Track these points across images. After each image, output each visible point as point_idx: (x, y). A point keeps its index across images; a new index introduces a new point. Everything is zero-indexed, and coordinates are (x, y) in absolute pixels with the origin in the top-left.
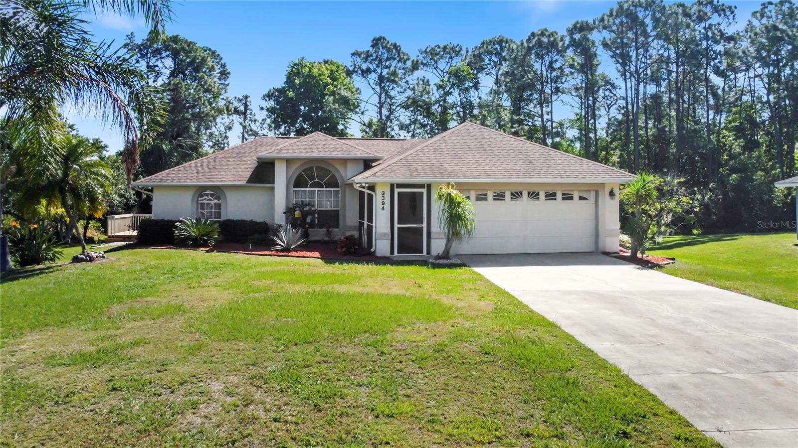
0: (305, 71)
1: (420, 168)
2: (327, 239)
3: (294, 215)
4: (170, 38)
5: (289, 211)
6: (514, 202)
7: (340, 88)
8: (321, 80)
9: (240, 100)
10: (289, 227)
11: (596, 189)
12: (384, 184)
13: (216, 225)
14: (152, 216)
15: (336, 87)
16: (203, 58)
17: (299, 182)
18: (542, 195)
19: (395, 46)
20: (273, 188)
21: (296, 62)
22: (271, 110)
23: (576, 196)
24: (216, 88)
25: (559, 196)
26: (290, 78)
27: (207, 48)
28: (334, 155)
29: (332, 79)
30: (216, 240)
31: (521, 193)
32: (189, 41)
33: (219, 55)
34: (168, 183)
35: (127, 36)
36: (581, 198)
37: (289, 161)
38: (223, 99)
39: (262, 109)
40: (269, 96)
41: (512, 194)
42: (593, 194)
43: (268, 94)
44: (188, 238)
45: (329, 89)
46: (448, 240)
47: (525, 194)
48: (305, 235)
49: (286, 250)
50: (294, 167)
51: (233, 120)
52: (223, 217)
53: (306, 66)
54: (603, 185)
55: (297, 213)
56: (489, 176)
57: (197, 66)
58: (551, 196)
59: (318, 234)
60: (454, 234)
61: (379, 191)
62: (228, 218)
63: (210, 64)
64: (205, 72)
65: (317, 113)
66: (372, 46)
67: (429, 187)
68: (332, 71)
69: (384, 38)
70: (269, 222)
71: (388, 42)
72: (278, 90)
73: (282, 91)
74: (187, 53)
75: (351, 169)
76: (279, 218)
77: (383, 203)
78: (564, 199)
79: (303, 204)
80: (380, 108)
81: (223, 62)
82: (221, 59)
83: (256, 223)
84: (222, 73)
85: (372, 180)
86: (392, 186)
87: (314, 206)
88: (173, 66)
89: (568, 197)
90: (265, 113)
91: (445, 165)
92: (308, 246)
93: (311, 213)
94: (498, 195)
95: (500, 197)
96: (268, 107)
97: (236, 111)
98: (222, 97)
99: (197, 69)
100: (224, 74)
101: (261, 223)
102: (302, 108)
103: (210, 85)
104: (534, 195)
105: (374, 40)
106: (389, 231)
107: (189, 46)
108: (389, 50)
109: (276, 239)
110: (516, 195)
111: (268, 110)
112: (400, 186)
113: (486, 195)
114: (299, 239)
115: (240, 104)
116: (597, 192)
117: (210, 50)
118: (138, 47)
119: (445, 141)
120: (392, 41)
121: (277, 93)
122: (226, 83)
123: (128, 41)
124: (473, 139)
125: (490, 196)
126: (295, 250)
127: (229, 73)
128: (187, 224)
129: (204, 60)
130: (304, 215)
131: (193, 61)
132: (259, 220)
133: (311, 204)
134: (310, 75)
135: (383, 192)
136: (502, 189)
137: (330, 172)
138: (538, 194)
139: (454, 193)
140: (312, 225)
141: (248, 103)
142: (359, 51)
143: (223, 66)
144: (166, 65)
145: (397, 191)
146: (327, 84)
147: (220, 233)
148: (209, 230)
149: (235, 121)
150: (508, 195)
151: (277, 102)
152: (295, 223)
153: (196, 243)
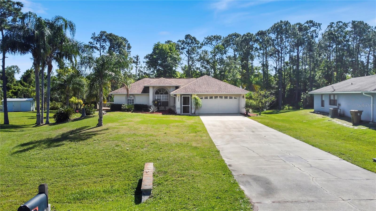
0: (160, 47)
1: (189, 90)
2: (164, 109)
3: (155, 102)
4: (109, 34)
5: (154, 102)
6: (215, 99)
7: (173, 54)
8: (166, 51)
9: (135, 58)
10: (154, 106)
11: (239, 95)
12: (179, 94)
13: (133, 106)
14: (114, 103)
15: (172, 53)
16: (121, 42)
17: (157, 93)
18: (223, 97)
19: (194, 38)
20: (149, 95)
21: (157, 44)
22: (147, 63)
23: (233, 97)
24: (126, 54)
25: (228, 97)
26: (154, 49)
27: (122, 37)
28: (167, 85)
29: (170, 50)
30: (133, 110)
31: (217, 97)
32: (116, 35)
33: (127, 40)
34: (119, 93)
35: (93, 34)
36: (235, 98)
37: (153, 87)
38: (129, 58)
39: (144, 62)
40: (147, 57)
41: (215, 97)
42: (238, 97)
43: (146, 56)
44: (126, 109)
45: (169, 54)
46: (195, 109)
47: (219, 97)
48: (158, 108)
49: (153, 112)
50: (155, 89)
51: (133, 66)
52: (135, 103)
53: (160, 46)
54: (241, 95)
55: (156, 102)
56: (207, 92)
57: (119, 45)
58: (226, 97)
59: (162, 108)
60: (197, 108)
61: (177, 96)
62: (136, 103)
63: (124, 44)
64: (122, 48)
65: (165, 63)
66: (185, 38)
67: (191, 95)
68: (170, 47)
69: (190, 35)
70: (148, 105)
71: (191, 37)
72: (150, 55)
73: (151, 55)
74: (115, 40)
75: (171, 89)
76: (151, 103)
77: (179, 100)
78: (230, 98)
79: (158, 99)
80: (189, 61)
81: (128, 43)
82: (128, 42)
83: (144, 105)
84: (128, 47)
85: (175, 93)
86: (181, 95)
87: (161, 100)
88: (110, 45)
89: (231, 98)
90: (145, 63)
91: (196, 89)
92: (159, 111)
93: (160, 102)
94: (211, 97)
95: (211, 98)
96: (146, 61)
97: (134, 62)
98: (128, 57)
99: (119, 47)
100: (129, 47)
101: (146, 105)
102: (159, 61)
103: (124, 53)
104: (221, 97)
105: (186, 36)
106: (180, 107)
107: (116, 37)
108: (191, 40)
109: (150, 109)
110: (216, 97)
111: (146, 62)
112: (183, 95)
113: (207, 97)
114: (156, 109)
115: (135, 59)
116: (239, 96)
117: (123, 38)
118: (96, 37)
119: (198, 82)
120: (193, 36)
121: (149, 56)
122: (130, 51)
123: (93, 36)
124: (206, 81)
125: (209, 97)
126: (155, 112)
127: (131, 47)
128: (125, 105)
129: (121, 43)
130: (158, 102)
131: (118, 43)
132: (145, 104)
133: (160, 100)
134: (162, 49)
135: (179, 97)
136: (212, 96)
137: (166, 90)
138: (222, 97)
139: (196, 97)
140: (160, 106)
141: (138, 59)
142: (180, 40)
143: (129, 44)
144: (107, 45)
145: (182, 96)
146: (168, 52)
147: (134, 108)
148: (131, 107)
149: (134, 66)
150: (214, 97)
151: (149, 59)
152: (155, 105)
153: (128, 110)
